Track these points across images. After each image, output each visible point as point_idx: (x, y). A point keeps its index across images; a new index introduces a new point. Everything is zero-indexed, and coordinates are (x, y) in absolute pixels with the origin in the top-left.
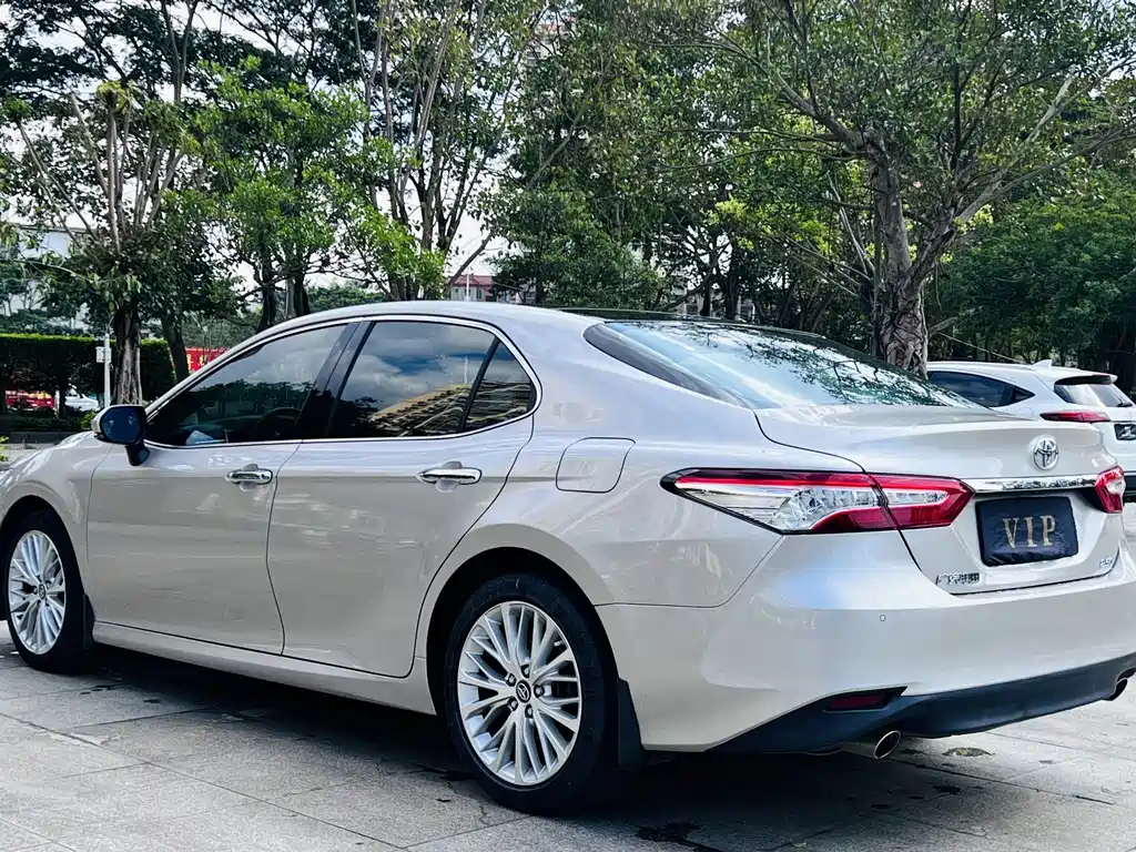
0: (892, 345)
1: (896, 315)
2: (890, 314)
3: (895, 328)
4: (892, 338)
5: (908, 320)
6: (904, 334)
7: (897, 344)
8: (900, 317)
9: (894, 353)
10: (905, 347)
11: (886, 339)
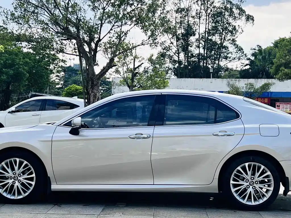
0: (92, 94)
1: (93, 86)
2: (91, 85)
3: (93, 89)
4: (92, 92)
5: (97, 87)
6: (95, 91)
7: (94, 94)
8: (94, 86)
9: (93, 96)
10: (96, 95)
11: (90, 92)
